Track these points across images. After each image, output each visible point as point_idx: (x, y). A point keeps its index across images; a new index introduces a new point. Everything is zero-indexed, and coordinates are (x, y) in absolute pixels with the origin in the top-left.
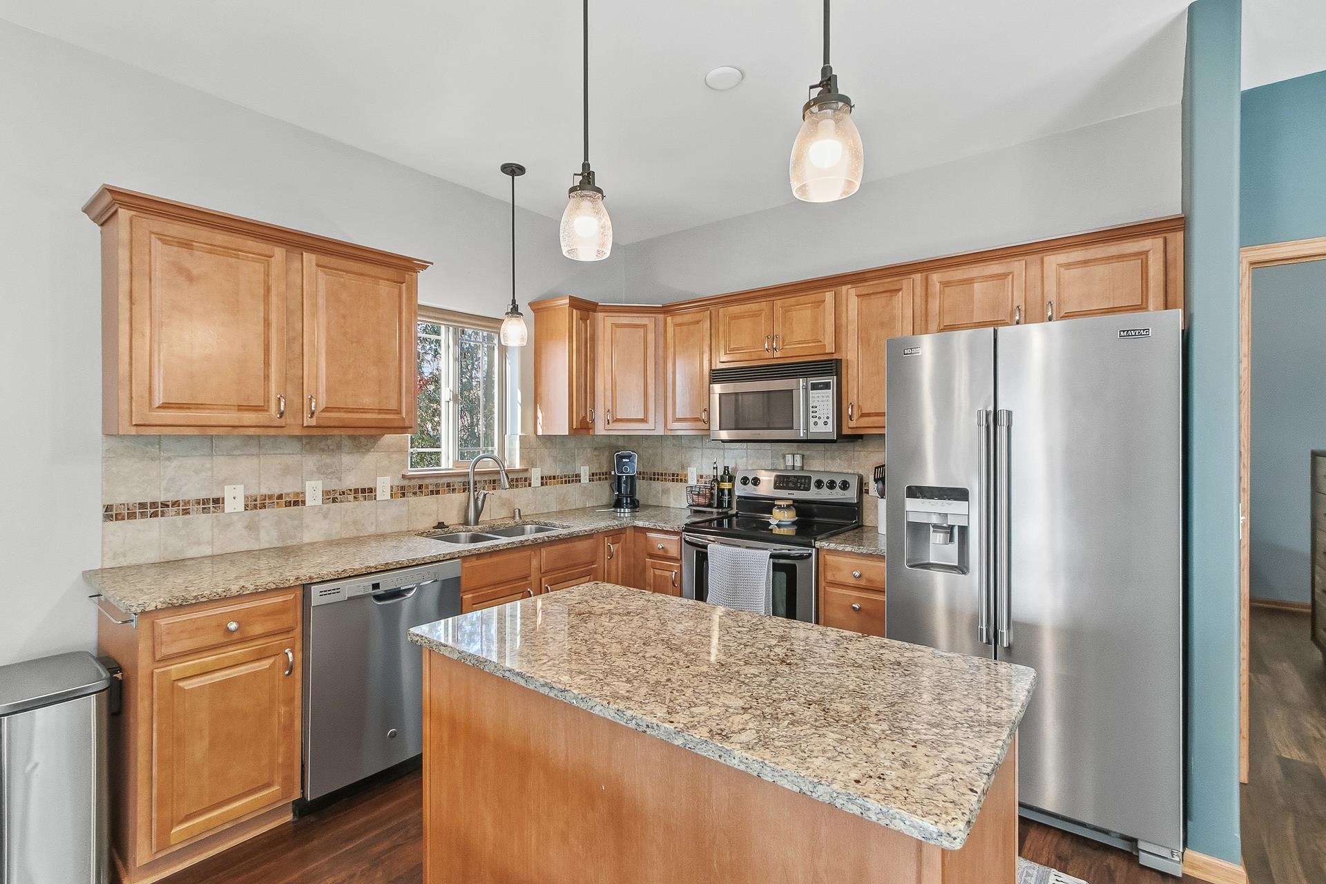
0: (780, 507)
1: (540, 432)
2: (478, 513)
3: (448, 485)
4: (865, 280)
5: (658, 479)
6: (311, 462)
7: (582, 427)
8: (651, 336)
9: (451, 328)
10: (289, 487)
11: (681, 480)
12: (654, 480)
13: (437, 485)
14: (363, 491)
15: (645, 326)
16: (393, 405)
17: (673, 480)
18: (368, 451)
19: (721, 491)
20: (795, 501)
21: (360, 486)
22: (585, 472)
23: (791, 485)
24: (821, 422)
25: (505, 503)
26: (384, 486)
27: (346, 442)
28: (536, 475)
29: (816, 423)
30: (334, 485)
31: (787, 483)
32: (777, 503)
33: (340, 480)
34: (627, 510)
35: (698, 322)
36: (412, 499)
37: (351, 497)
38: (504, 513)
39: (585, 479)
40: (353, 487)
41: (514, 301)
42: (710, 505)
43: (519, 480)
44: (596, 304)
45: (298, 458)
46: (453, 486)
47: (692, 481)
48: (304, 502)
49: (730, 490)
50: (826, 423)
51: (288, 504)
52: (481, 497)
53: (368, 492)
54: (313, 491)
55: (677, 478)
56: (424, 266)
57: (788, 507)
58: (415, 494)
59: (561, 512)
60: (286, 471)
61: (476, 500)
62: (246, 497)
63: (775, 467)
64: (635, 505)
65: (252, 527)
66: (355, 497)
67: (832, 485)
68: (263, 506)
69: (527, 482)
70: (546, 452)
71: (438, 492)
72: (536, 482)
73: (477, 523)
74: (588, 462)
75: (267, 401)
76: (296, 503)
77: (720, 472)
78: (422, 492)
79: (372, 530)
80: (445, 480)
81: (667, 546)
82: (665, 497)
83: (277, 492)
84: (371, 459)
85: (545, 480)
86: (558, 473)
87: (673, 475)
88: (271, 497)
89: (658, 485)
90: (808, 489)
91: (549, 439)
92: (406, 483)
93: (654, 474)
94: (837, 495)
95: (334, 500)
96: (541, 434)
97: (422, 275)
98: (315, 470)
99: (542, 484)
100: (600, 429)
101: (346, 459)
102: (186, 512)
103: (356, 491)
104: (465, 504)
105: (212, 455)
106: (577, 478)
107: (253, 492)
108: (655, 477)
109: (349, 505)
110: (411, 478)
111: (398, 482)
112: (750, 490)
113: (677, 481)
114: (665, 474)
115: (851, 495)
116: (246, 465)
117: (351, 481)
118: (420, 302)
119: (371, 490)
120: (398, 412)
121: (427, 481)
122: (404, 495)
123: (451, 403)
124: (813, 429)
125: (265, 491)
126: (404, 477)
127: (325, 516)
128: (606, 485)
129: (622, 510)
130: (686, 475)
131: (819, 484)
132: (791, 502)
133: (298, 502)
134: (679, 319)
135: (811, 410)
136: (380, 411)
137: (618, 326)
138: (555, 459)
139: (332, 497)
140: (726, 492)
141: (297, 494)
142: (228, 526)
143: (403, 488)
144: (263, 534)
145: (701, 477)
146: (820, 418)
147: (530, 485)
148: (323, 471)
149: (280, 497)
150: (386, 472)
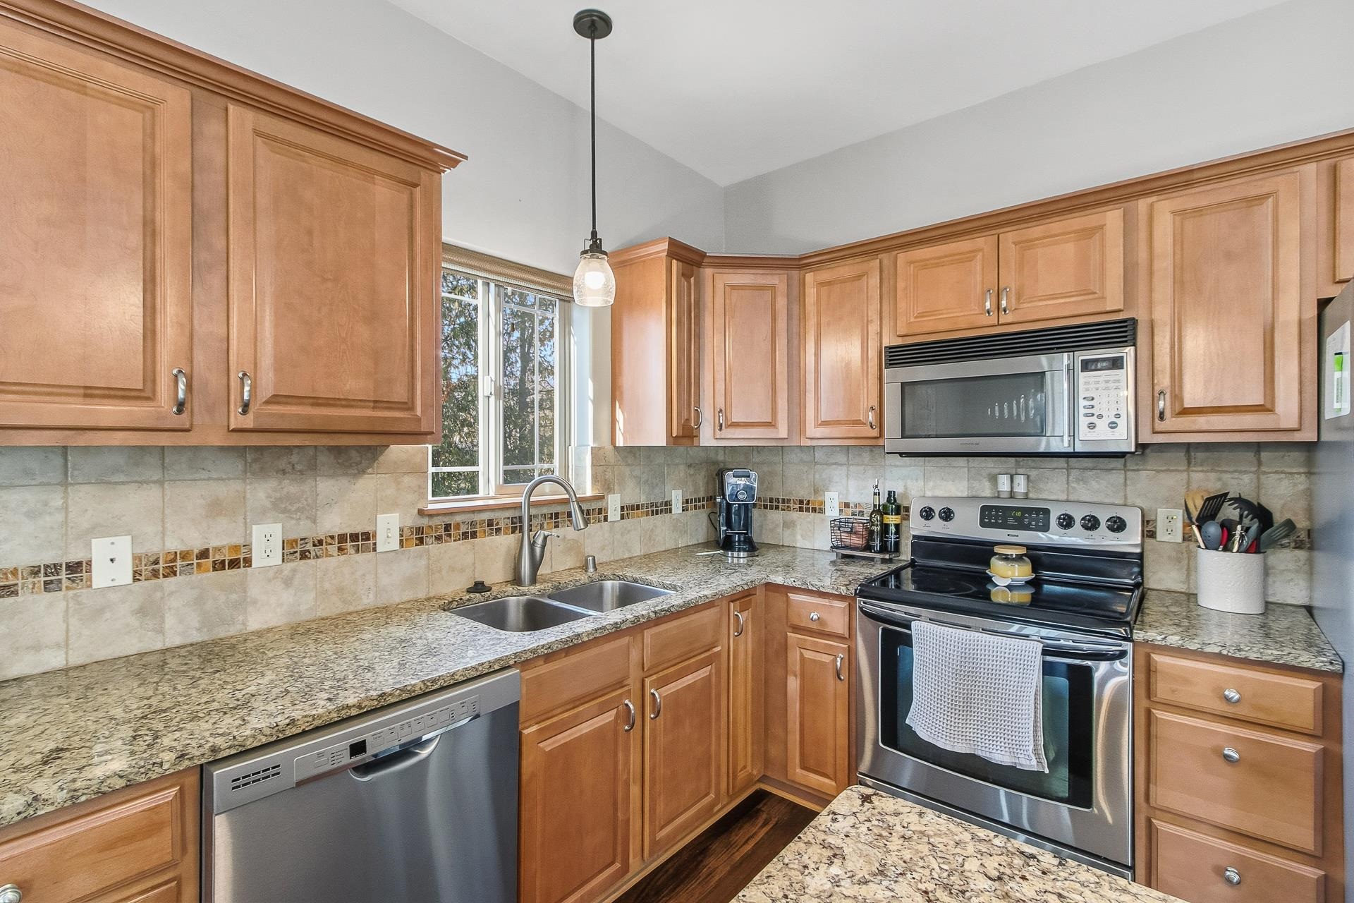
0: (1006, 558)
1: (620, 442)
2: (535, 566)
3: (490, 523)
4: (1189, 184)
5: (777, 508)
6: (261, 492)
7: (685, 434)
8: (781, 303)
9: (492, 285)
10: (220, 537)
11: (814, 510)
12: (771, 508)
13: (473, 524)
14: (354, 537)
15: (773, 287)
16: (400, 394)
17: (801, 509)
18: (363, 472)
19: (885, 528)
20: (1030, 547)
21: (348, 531)
22: (676, 498)
23: (1011, 521)
24: (1102, 425)
25: (574, 547)
26: (388, 528)
27: (322, 458)
28: (614, 503)
29: (1092, 426)
30: (303, 529)
31: (1005, 519)
32: (997, 549)
33: (314, 522)
34: (742, 554)
35: (859, 277)
36: (433, 548)
37: (333, 549)
38: (570, 562)
39: (677, 508)
40: (336, 531)
41: (594, 234)
42: (868, 548)
43: (593, 512)
44: (703, 255)
45: (236, 486)
46: (497, 524)
47: (832, 511)
48: (248, 562)
49: (897, 526)
50: (1113, 425)
51: (219, 566)
52: (540, 541)
53: (362, 540)
54: (266, 542)
55: (804, 506)
56: (453, 160)
57: (1019, 558)
58: (438, 538)
59: (647, 556)
60: (215, 509)
61: (532, 546)
62: (137, 559)
63: (974, 494)
64: (752, 547)
65: (149, 611)
66: (340, 549)
67: (1091, 524)
68: (172, 572)
69: (602, 513)
70: (627, 470)
71: (474, 535)
72: (614, 515)
73: (534, 581)
74: (681, 485)
75: (150, 376)
76: (234, 564)
77: (883, 500)
78: (450, 535)
79: (368, 600)
80: (486, 516)
81: (825, 616)
82: (787, 532)
83: (197, 545)
84: (367, 486)
85: (626, 512)
86: (643, 500)
87: (801, 502)
88: (185, 555)
89: (776, 516)
90: (1045, 528)
91: (631, 452)
92: (425, 522)
93: (771, 500)
94: (1104, 540)
95: (304, 555)
96: (622, 445)
97: (448, 176)
98: (269, 505)
99: (622, 517)
100: (707, 437)
101: (326, 486)
102: (8, 591)
103: (342, 538)
104: (514, 552)
105: (65, 484)
106: (666, 507)
107: (153, 547)
108: (772, 504)
110: (431, 515)
111: (412, 520)
112: (936, 528)
113: (807, 510)
114: (789, 501)
115: (1129, 541)
117: (334, 522)
118: (446, 238)
119: (367, 536)
120: (408, 406)
121: (458, 518)
122: (421, 541)
123: (492, 399)
124: (1084, 433)
125: (173, 545)
126: (421, 513)
127: (288, 582)
128: (702, 515)
129: (735, 554)
130: (823, 503)
131: (1067, 522)
132: (1023, 551)
133: (237, 561)
134: (825, 275)
135: (1082, 403)
136: (377, 404)
137: (734, 287)
138: (638, 480)
139: (298, 550)
140: (893, 529)
141: (236, 548)
142: (100, 611)
143: (420, 530)
144: (170, 621)
145: (847, 505)
146: (1100, 416)
147: (606, 519)
148: (281, 507)
149: (204, 554)
150: (392, 506)
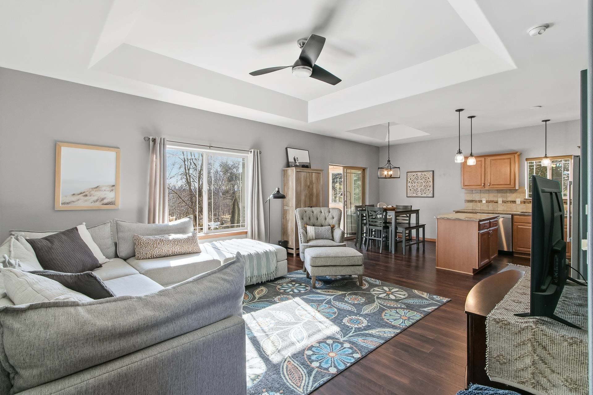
6: (499, 195)
10: (495, 199)
14: (513, 201)
18: (514, 193)
26: (518, 201)
27: (508, 191)
30: (505, 199)
33: (507, 199)
36: (527, 204)
37: (509, 203)
45: (497, 194)
48: (498, 203)
51: (495, 202)
53: (514, 202)
54: (500, 201)
60: (494, 196)
62: (486, 201)
65: (488, 206)
68: (490, 203)
75: (481, 184)
76: (496, 202)
84: (515, 195)
88: (491, 201)
92: (525, 200)
95: (505, 203)
101: (508, 194)
102: (476, 202)
103: (511, 201)
105: (480, 193)
107: (488, 200)
109: (509, 204)
110: (527, 199)
111: (523, 200)
116: (486, 195)
117: (509, 199)
119: (515, 201)
122: (525, 203)
127: (503, 206)
133: (497, 202)
136: (505, 184)
139: (504, 202)
141: (497, 201)
142: (483, 205)
144: (490, 207)
148: (502, 197)
149: (493, 201)
150: (519, 197)
